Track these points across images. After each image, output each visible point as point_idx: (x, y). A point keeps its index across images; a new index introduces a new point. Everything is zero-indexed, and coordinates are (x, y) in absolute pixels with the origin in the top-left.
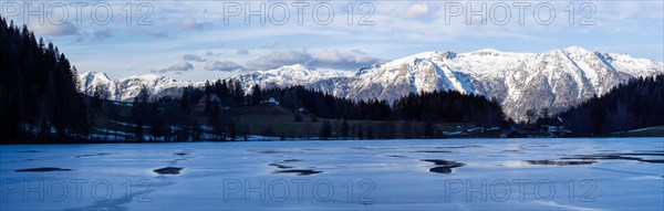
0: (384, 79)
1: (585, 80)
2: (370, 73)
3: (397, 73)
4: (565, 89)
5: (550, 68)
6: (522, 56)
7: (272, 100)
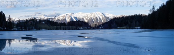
0: (60, 18)
1: (100, 18)
2: (57, 17)
3: (63, 17)
4: (96, 20)
5: (93, 16)
6: (87, 14)
7: (43, 22)
